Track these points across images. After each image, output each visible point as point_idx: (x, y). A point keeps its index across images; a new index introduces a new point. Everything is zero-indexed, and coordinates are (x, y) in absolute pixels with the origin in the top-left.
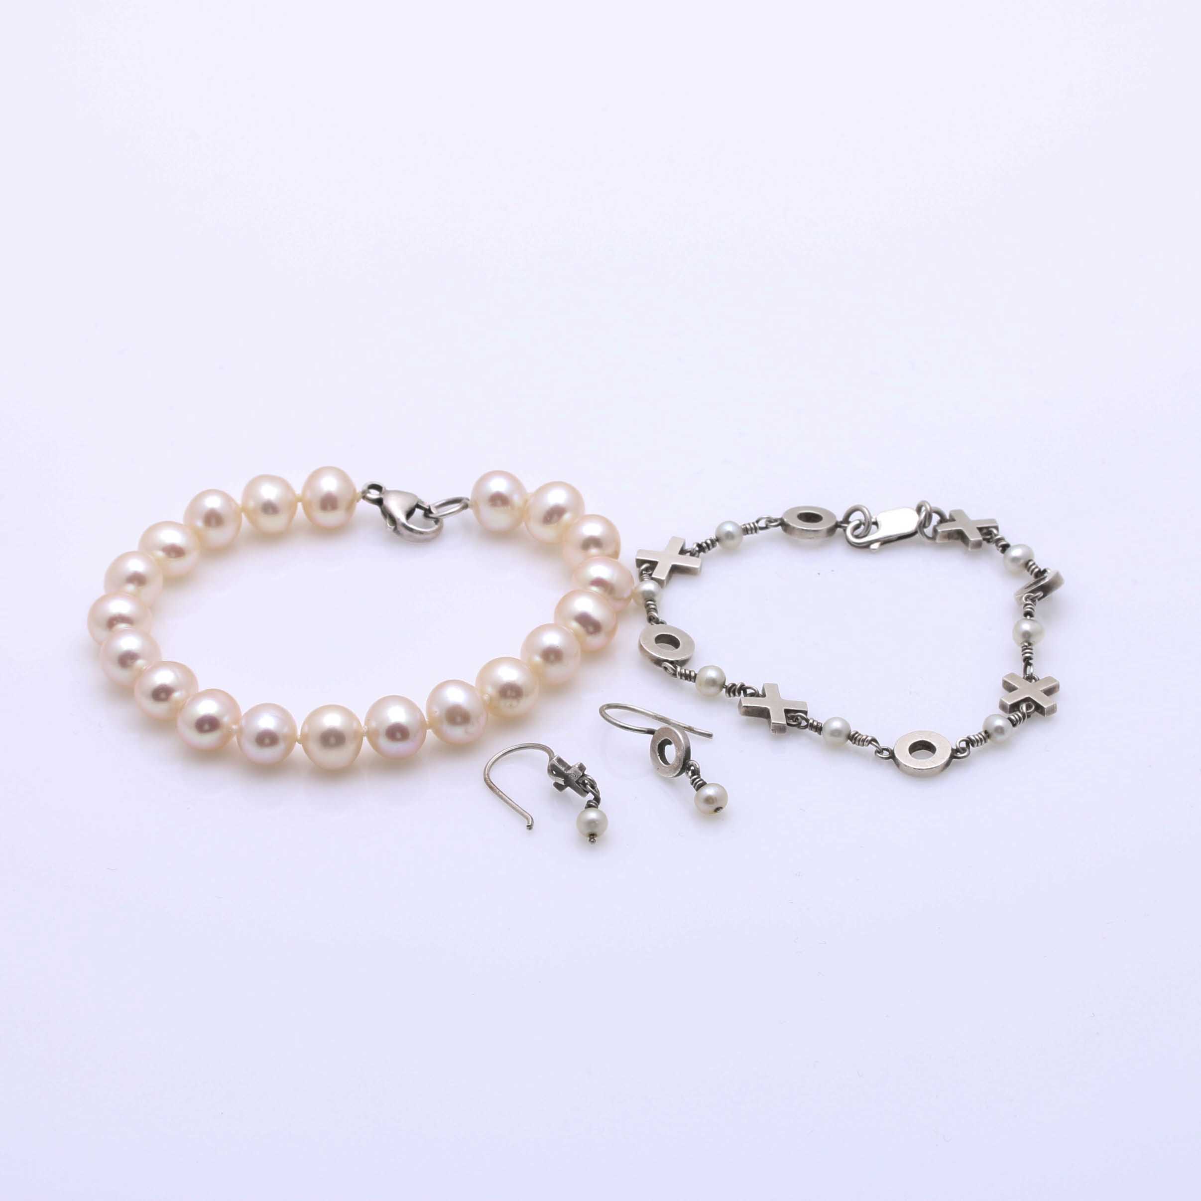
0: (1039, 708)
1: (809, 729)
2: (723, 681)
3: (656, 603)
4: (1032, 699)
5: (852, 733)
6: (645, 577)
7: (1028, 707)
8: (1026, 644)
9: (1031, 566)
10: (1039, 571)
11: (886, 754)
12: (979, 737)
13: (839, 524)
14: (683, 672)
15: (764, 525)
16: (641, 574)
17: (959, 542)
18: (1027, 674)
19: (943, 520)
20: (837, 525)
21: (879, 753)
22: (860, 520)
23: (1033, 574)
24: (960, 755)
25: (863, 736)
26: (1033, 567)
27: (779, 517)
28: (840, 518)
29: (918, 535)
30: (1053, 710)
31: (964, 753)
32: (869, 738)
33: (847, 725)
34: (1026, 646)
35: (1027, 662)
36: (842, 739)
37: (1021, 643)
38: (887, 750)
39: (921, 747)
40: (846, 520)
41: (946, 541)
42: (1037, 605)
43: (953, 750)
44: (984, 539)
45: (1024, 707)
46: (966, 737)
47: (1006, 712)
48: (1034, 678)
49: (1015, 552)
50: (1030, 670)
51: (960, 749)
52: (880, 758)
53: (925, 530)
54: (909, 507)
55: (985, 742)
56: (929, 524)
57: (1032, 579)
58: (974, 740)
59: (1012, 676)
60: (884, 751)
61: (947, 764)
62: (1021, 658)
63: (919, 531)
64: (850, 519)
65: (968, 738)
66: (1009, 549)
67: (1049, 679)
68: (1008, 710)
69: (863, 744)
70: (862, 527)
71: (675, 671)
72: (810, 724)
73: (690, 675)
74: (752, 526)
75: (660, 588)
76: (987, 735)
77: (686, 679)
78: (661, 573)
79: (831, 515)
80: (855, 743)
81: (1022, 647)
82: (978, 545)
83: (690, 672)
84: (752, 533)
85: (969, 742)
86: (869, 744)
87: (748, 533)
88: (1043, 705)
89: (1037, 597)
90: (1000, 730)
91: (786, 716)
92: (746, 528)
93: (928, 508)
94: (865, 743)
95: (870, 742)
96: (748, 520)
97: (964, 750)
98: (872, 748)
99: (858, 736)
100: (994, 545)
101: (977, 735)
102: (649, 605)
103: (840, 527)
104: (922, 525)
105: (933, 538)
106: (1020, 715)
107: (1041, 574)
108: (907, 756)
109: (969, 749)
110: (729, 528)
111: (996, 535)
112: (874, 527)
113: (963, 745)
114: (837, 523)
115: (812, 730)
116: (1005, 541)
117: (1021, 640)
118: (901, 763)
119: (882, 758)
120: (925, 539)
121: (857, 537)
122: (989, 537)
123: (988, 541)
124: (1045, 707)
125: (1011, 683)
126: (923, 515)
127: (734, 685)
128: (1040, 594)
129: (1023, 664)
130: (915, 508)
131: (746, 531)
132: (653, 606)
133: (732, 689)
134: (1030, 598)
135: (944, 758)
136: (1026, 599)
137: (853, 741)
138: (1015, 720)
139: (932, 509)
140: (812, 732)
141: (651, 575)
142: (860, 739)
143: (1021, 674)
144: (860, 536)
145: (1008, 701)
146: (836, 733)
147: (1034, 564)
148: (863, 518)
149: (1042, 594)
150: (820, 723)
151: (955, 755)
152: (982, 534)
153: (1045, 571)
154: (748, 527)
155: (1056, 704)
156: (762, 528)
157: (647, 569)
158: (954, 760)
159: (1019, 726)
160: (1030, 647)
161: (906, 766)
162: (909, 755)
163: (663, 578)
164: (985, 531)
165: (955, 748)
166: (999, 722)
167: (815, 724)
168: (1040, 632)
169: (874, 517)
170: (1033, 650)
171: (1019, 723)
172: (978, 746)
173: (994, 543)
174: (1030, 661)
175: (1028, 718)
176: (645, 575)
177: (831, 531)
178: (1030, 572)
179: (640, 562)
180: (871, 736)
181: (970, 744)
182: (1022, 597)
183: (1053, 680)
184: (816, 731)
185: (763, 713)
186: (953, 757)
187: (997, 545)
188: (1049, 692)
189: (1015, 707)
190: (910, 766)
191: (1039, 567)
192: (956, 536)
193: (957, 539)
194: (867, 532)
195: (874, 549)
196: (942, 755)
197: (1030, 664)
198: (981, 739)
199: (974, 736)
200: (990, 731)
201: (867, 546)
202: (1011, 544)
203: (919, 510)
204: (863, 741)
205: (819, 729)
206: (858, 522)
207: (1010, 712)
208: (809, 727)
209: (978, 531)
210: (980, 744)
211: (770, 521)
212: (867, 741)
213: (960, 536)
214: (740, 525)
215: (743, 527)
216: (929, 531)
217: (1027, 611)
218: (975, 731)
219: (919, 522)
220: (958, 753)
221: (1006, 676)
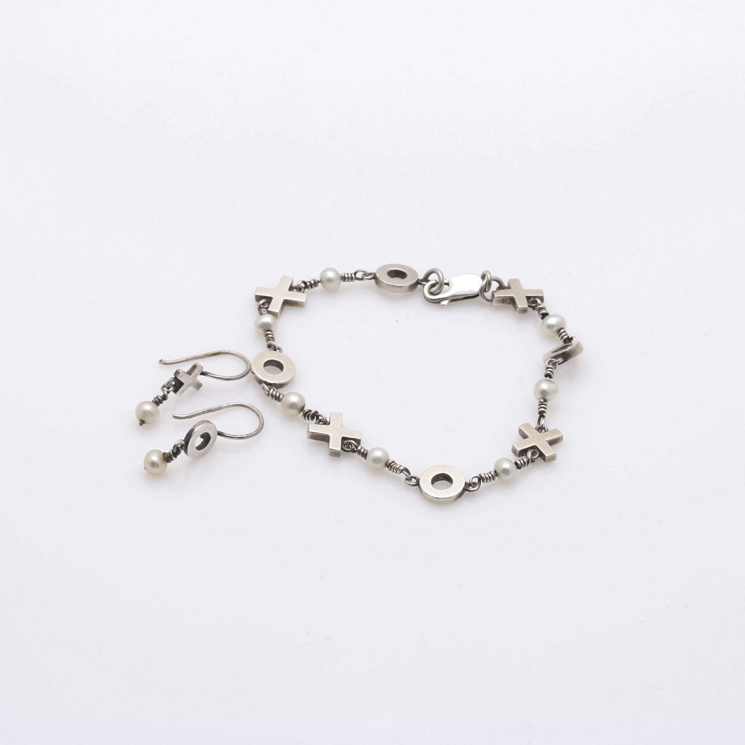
0: (542, 455)
1: (357, 454)
2: (303, 405)
3: (273, 332)
4: (538, 448)
5: (390, 462)
6: (263, 310)
7: (533, 454)
8: (542, 400)
9: (562, 333)
10: (568, 338)
11: (414, 481)
12: (489, 476)
13: (419, 282)
14: (274, 393)
15: (361, 277)
16: (260, 308)
17: (511, 306)
18: (540, 425)
19: (501, 287)
20: (418, 283)
21: (408, 480)
22: (436, 280)
23: (562, 340)
24: (471, 488)
25: (397, 465)
26: (564, 334)
27: (374, 272)
28: (421, 277)
29: (479, 298)
30: (553, 458)
31: (475, 487)
32: (402, 468)
33: (386, 454)
34: (541, 402)
35: (542, 415)
36: (381, 465)
37: (539, 399)
38: (415, 478)
39: (442, 478)
40: (426, 279)
41: (501, 304)
42: (557, 368)
43: (466, 483)
44: (529, 306)
45: (529, 454)
46: (478, 474)
47: (516, 455)
48: (544, 429)
49: (551, 321)
50: (543, 422)
51: (472, 484)
52: (408, 484)
53: (486, 294)
54: (475, 274)
55: (493, 479)
56: (489, 290)
57: (561, 344)
58: (484, 477)
59: (527, 425)
60: (412, 479)
61: (460, 495)
62: (537, 411)
63: (480, 295)
64: (430, 278)
65: (480, 475)
66: (548, 316)
67: (556, 431)
68: (518, 455)
69: (396, 472)
70: (437, 286)
71: (269, 392)
72: (359, 450)
73: (279, 397)
74: (350, 276)
75: (275, 318)
76: (496, 474)
77: (276, 399)
78: (275, 306)
79: (415, 273)
80: (390, 470)
81: (539, 402)
82: (524, 311)
83: (280, 394)
84: (349, 281)
85: (480, 479)
86: (401, 472)
87: (345, 281)
88: (545, 454)
89: (557, 362)
90: (506, 471)
91: (342, 443)
92: (344, 276)
93: (489, 277)
94: (398, 471)
95: (402, 471)
96: (348, 270)
97: (475, 484)
98: (403, 476)
99: (394, 465)
100: (537, 312)
101: (487, 474)
102: (267, 334)
103: (420, 284)
104: (484, 290)
105: (491, 301)
106: (525, 460)
107: (569, 340)
108: (429, 486)
109: (480, 485)
110: (331, 275)
111: (539, 305)
112: (445, 287)
113: (476, 480)
114: (418, 280)
115: (359, 455)
116: (545, 310)
117: (540, 397)
118: (423, 491)
119: (410, 484)
120: (485, 301)
121: (432, 294)
122: (534, 305)
123: (534, 308)
124: (546, 455)
125: (525, 432)
126: (485, 281)
127: (310, 411)
128: (561, 360)
129: (538, 416)
130: (480, 276)
131: (344, 278)
132: (271, 336)
133: (307, 415)
134: (552, 362)
135: (457, 490)
136: (549, 364)
137: (389, 468)
138: (520, 464)
139: (492, 277)
140: (359, 456)
141: (267, 308)
142: (395, 467)
143: (535, 425)
144: (435, 293)
145: (518, 447)
146: (376, 460)
147: (564, 332)
148: (437, 279)
149: (562, 360)
150: (366, 450)
151: (467, 488)
152: (528, 302)
153: (572, 339)
154: (346, 276)
155: (556, 454)
156: (357, 279)
157: (263, 304)
158: (466, 492)
159: (523, 469)
160: (544, 403)
161: (426, 494)
162: (431, 484)
163: (277, 310)
164: (532, 299)
165: (468, 482)
166: (506, 465)
167: (362, 450)
168: (555, 392)
169: (447, 279)
170: (548, 406)
171: (523, 466)
172: (487, 482)
173: (537, 311)
174: (544, 414)
175: (531, 462)
176: (263, 309)
177: (414, 286)
178: (560, 338)
179: (259, 298)
180: (403, 466)
181: (481, 480)
182: (547, 359)
183: (560, 433)
184: (362, 456)
185: (325, 439)
186: (465, 490)
187: (539, 313)
188: (552, 443)
189: (523, 452)
190: (429, 494)
191: (568, 335)
192: (508, 301)
193: (510, 303)
194: (440, 291)
195: (443, 305)
196: (457, 487)
197: (544, 417)
198: (490, 477)
199: (484, 474)
200: (498, 472)
201: (438, 301)
202: (550, 314)
203: (483, 277)
204: (397, 469)
205: (364, 455)
206: (434, 282)
207: (519, 456)
208: (357, 452)
209: (526, 299)
210: (488, 481)
211: (366, 274)
212: (399, 470)
213: (512, 301)
214: (340, 273)
215: (342, 275)
216: (488, 295)
217: (548, 373)
218: (487, 469)
219: (481, 288)
220: (470, 487)
221: (521, 425)
